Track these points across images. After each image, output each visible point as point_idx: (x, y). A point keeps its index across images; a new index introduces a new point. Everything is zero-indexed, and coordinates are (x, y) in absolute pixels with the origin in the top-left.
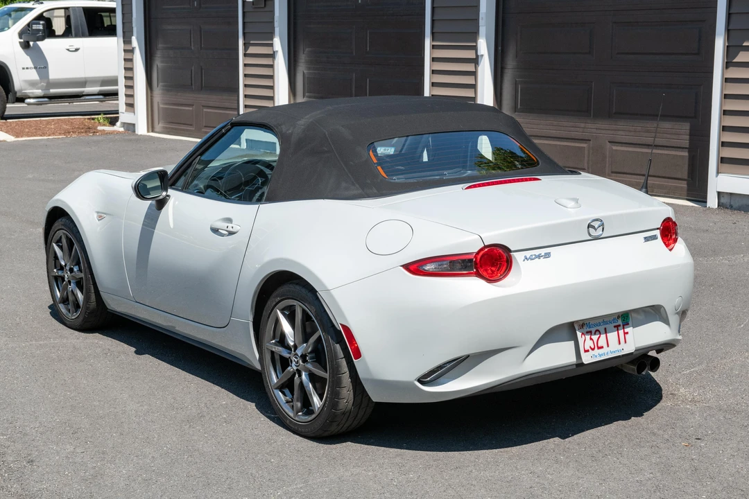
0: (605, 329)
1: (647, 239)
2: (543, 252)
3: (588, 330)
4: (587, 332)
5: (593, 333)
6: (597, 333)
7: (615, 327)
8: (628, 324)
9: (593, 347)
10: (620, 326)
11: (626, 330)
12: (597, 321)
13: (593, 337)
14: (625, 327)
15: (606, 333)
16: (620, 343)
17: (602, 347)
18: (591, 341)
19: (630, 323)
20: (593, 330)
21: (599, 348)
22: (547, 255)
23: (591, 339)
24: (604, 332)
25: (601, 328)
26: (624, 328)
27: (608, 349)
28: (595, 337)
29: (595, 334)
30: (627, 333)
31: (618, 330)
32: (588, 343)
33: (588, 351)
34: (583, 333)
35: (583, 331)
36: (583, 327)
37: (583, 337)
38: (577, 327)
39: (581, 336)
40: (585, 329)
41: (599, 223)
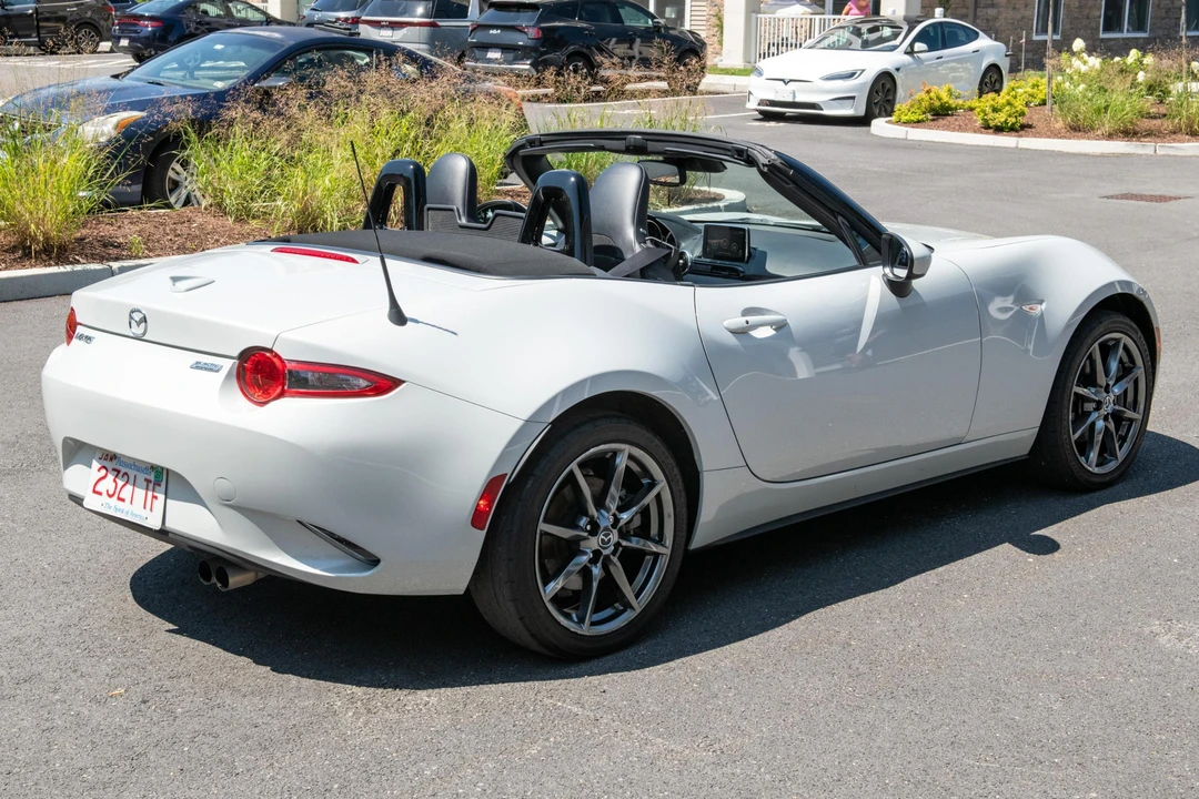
0: (134, 478)
1: (198, 366)
3: (118, 467)
4: (113, 470)
5: (121, 475)
6: (126, 477)
7: (146, 480)
8: (160, 486)
9: (111, 492)
10: (151, 482)
11: (156, 494)
12: (128, 461)
13: (118, 480)
14: (158, 488)
15: (134, 483)
16: (145, 508)
17: (123, 500)
18: (114, 484)
19: (164, 486)
20: (122, 471)
21: (119, 499)
22: (89, 339)
23: (115, 480)
24: (133, 481)
25: (132, 473)
26: (152, 489)
27: (131, 508)
28: (120, 483)
29: (122, 477)
30: (156, 498)
32: (108, 484)
33: (100, 494)
34: (104, 467)
35: (107, 464)
36: (111, 459)
37: (103, 472)
38: (98, 454)
39: (99, 470)
40: (115, 464)
41: (142, 317)
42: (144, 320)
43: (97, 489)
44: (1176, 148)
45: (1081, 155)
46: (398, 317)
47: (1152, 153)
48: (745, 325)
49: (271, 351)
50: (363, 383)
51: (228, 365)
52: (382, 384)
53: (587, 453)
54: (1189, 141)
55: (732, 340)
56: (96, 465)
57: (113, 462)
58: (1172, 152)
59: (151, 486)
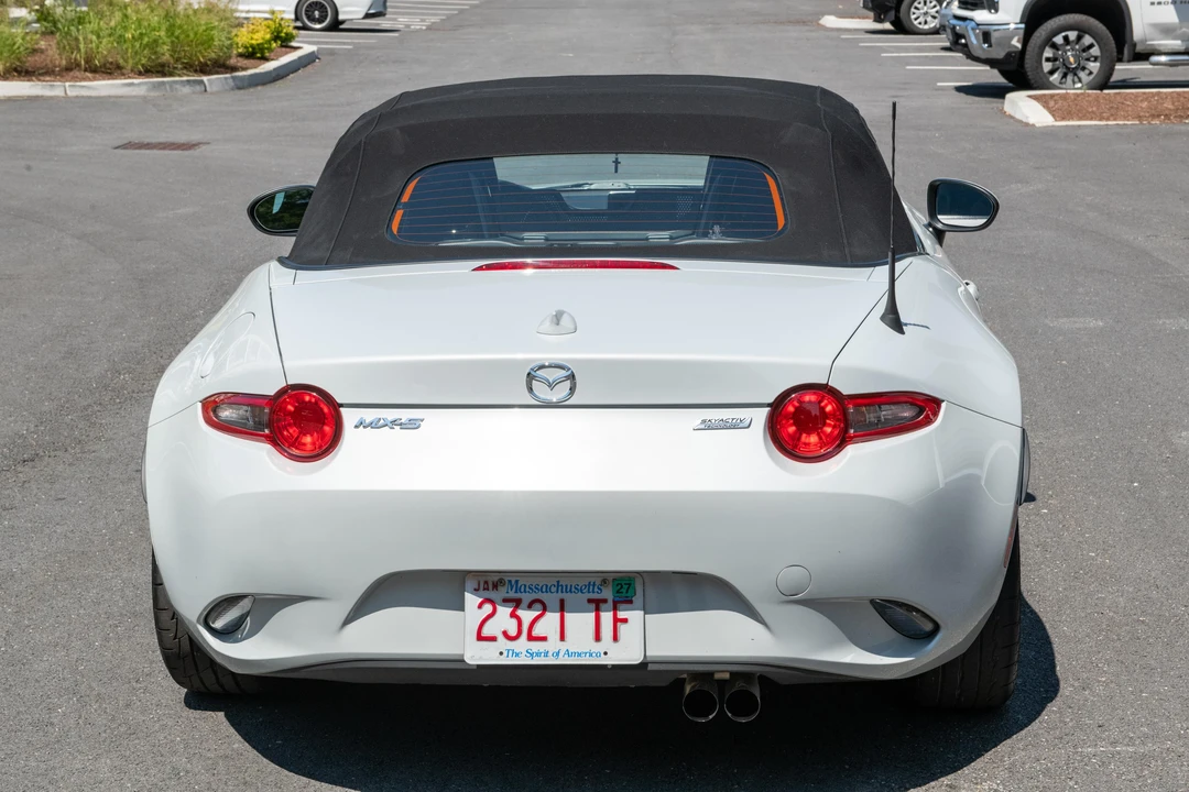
0: (562, 602)
1: (708, 426)
2: (405, 415)
3: (512, 595)
4: (506, 601)
5: (525, 603)
6: (538, 606)
7: (590, 601)
8: (631, 602)
9: (513, 632)
10: (605, 601)
11: (621, 615)
12: (541, 582)
13: (520, 612)
14: (622, 606)
15: (562, 610)
16: (598, 638)
17: (544, 639)
18: (514, 621)
19: (638, 599)
20: (527, 598)
21: (531, 638)
22: (413, 425)
23: (513, 615)
24: (557, 608)
25: (551, 599)
26: (615, 609)
27: (563, 646)
28: (527, 616)
29: (530, 607)
30: (625, 621)
31: (597, 610)
32: (503, 620)
33: (493, 639)
34: (487, 600)
35: (491, 594)
36: (495, 586)
37: (488, 608)
38: (470, 584)
39: (480, 606)
40: (503, 592)
41: (563, 373)
43: (486, 632)
49: (824, 386)
51: (761, 416)
56: (471, 600)
57: (500, 587)
59: (610, 603)
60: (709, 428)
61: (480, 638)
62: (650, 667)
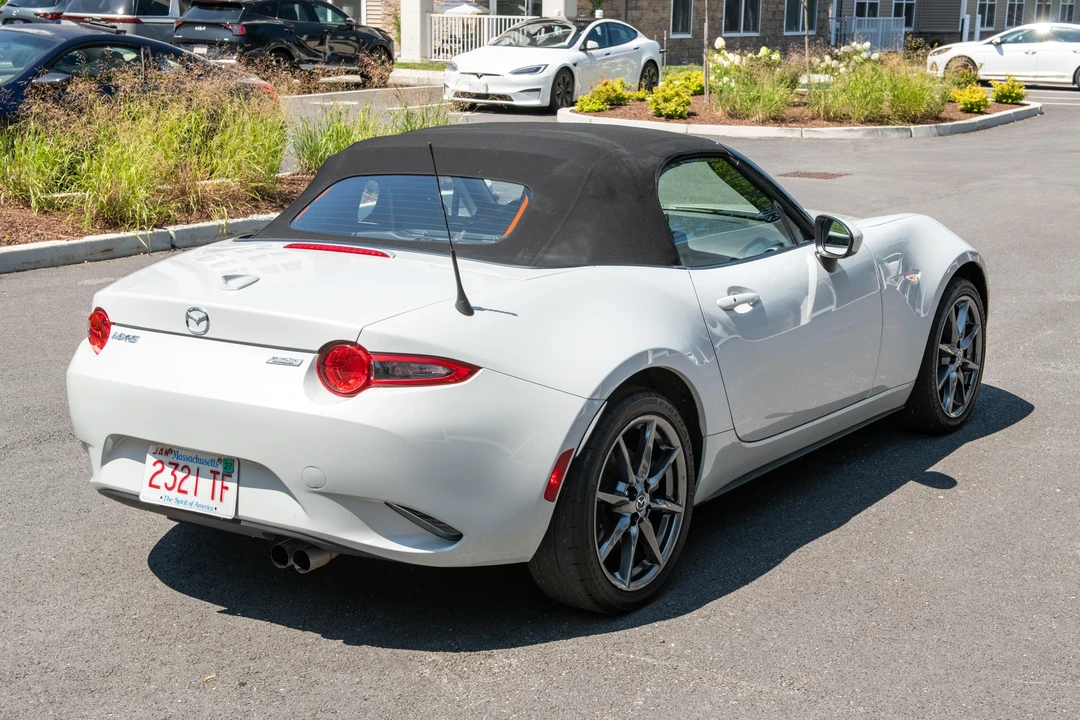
0: (198, 470)
1: (275, 361)
2: (132, 333)
3: (175, 461)
4: (170, 463)
5: (180, 468)
6: (186, 470)
7: (212, 471)
8: (230, 476)
9: (170, 485)
10: (218, 473)
11: (226, 484)
12: (189, 454)
13: (177, 473)
14: (228, 478)
15: (198, 475)
16: (213, 498)
17: (185, 492)
18: (172, 478)
19: (235, 475)
20: (182, 463)
21: (180, 491)
22: (132, 339)
23: (173, 474)
24: (196, 473)
25: (193, 466)
26: (222, 479)
27: (195, 499)
28: (180, 475)
29: (182, 470)
30: (227, 488)
31: (214, 478)
32: (166, 476)
33: (158, 487)
34: (160, 461)
35: (163, 458)
36: (167, 453)
37: (159, 466)
38: (152, 449)
39: (154, 464)
40: (171, 458)
41: (202, 315)
42: (207, 318)
43: (154, 483)
44: (818, 132)
45: (741, 139)
46: (466, 308)
47: (799, 136)
48: (733, 302)
49: (354, 344)
50: (441, 371)
51: (309, 359)
52: (460, 371)
53: (629, 425)
54: (827, 126)
55: (724, 315)
56: (150, 459)
57: (168, 454)
58: (815, 136)
59: (220, 477)
60: (275, 363)
61: (151, 485)
62: (243, 523)
